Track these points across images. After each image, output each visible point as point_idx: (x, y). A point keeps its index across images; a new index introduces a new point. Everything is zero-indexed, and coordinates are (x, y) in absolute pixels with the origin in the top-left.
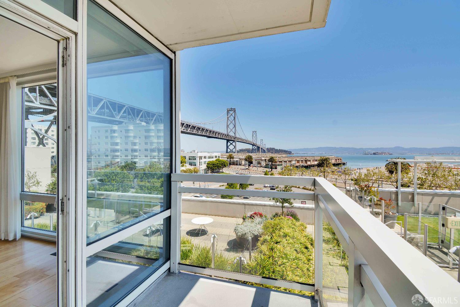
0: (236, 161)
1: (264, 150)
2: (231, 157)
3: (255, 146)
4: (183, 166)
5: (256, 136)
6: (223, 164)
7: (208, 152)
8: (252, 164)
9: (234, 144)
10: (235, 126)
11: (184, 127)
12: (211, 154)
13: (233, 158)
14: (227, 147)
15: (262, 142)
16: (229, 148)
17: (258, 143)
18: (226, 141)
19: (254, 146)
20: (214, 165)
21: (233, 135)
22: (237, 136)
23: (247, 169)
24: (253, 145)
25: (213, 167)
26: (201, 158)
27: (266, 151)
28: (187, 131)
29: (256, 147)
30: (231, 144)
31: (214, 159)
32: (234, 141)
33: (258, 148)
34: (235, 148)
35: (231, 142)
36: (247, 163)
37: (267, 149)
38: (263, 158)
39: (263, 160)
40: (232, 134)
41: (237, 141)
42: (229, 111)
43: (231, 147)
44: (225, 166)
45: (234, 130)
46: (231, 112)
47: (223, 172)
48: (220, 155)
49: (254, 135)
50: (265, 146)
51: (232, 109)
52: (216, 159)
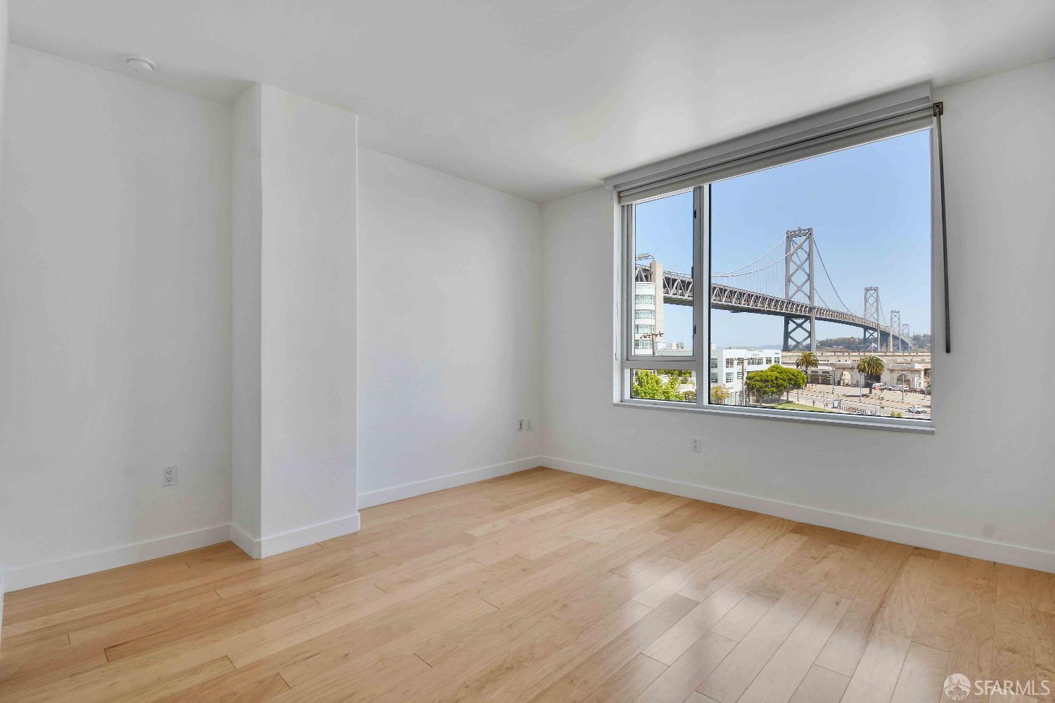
0: (820, 373)
1: (903, 342)
2: (808, 361)
3: (875, 330)
4: (685, 383)
5: (877, 300)
6: (791, 379)
7: (749, 349)
8: (878, 380)
9: (807, 325)
10: (810, 277)
11: (676, 288)
12: (756, 352)
13: (815, 364)
14: (787, 335)
15: (895, 319)
16: (792, 338)
17: (884, 322)
18: (783, 318)
19: (871, 332)
20: (766, 381)
21: (807, 302)
22: (817, 303)
23: (863, 396)
24: (866, 328)
25: (767, 386)
26: (729, 362)
27: (910, 345)
28: (684, 298)
29: (875, 335)
30: (799, 326)
31: (764, 367)
32: (807, 318)
33: (885, 335)
34: (810, 336)
35: (799, 321)
36: (861, 378)
37: (916, 338)
38: (917, 366)
39: (918, 371)
40: (800, 298)
41: (817, 318)
42: (792, 236)
43: (799, 335)
44: (797, 386)
45: (806, 288)
46: (799, 240)
47: (788, 402)
48: (780, 356)
49: (871, 300)
50: (906, 331)
51: (799, 233)
52: (769, 366)
